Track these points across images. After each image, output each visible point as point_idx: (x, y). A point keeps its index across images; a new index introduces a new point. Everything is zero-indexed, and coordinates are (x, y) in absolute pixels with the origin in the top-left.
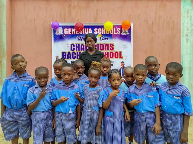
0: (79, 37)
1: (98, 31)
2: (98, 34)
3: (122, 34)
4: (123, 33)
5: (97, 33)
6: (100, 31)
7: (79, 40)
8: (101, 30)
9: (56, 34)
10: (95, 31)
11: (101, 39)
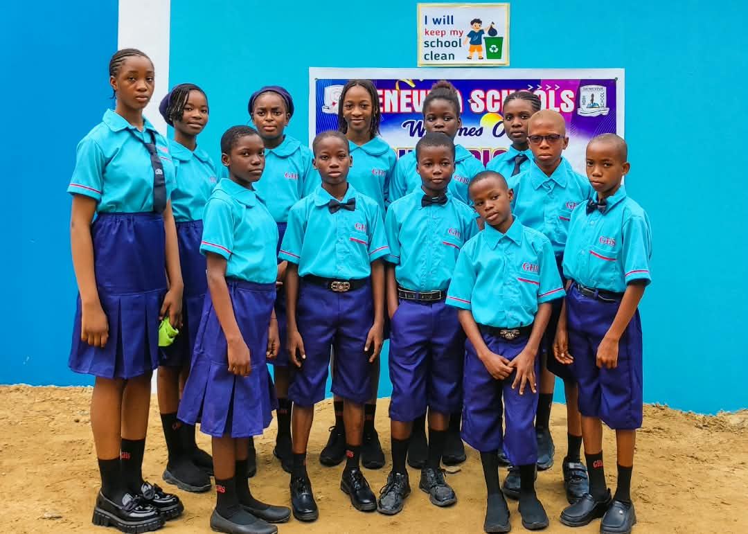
0: (413, 123)
1: (484, 100)
2: (486, 111)
3: (579, 112)
4: (585, 111)
5: (481, 109)
6: (494, 101)
7: (412, 134)
8: (497, 97)
9: (325, 110)
10: (473, 102)
11: (498, 133)
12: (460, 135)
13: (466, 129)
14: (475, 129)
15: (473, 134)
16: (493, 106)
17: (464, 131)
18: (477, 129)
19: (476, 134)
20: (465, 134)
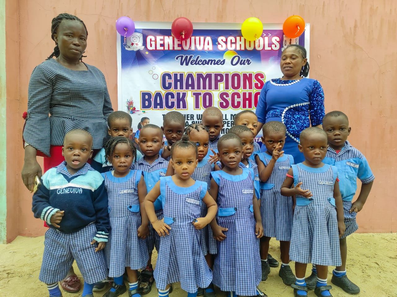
0: (182, 57)
1: (226, 43)
2: (227, 50)
3: (282, 50)
5: (224, 49)
6: (232, 43)
7: (182, 64)
8: (233, 41)
9: (127, 48)
10: (219, 44)
11: (234, 63)
12: (211, 64)
13: (215, 60)
14: (220, 60)
15: (219, 63)
16: (231, 47)
17: (213, 62)
18: (221, 61)
19: (221, 64)
20: (214, 64)
